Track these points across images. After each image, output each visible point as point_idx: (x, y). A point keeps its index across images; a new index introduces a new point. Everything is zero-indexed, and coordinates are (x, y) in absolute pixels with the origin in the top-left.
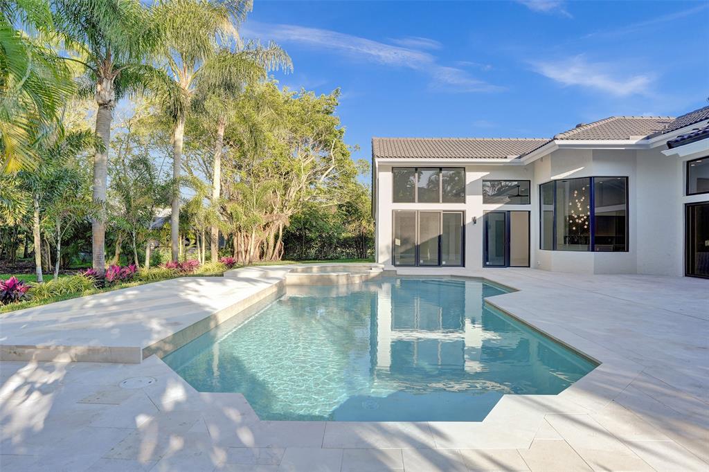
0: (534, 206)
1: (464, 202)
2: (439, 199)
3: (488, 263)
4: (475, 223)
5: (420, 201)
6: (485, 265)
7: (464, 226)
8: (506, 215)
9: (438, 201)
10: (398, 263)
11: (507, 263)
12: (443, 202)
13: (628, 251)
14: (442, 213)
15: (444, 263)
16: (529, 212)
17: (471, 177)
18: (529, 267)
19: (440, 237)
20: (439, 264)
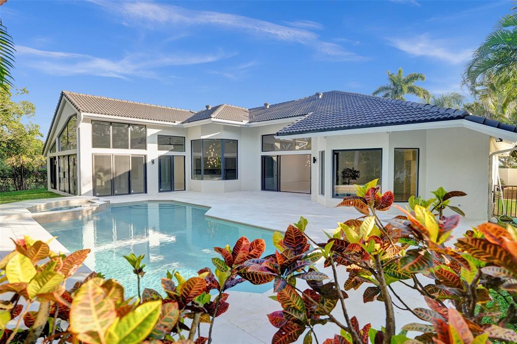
0: (188, 153)
1: (146, 149)
2: (128, 146)
3: (161, 190)
4: (153, 163)
5: (114, 147)
6: (160, 191)
7: (146, 164)
8: (171, 159)
9: (127, 148)
10: (98, 194)
11: (172, 189)
12: (131, 148)
13: (237, 179)
14: (131, 156)
15: (132, 191)
16: (185, 156)
17: (150, 132)
18: (185, 190)
19: (129, 172)
20: (130, 193)
